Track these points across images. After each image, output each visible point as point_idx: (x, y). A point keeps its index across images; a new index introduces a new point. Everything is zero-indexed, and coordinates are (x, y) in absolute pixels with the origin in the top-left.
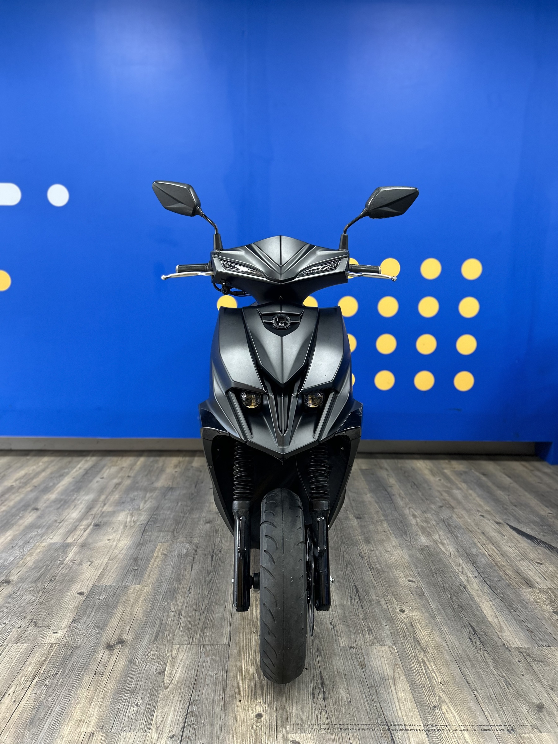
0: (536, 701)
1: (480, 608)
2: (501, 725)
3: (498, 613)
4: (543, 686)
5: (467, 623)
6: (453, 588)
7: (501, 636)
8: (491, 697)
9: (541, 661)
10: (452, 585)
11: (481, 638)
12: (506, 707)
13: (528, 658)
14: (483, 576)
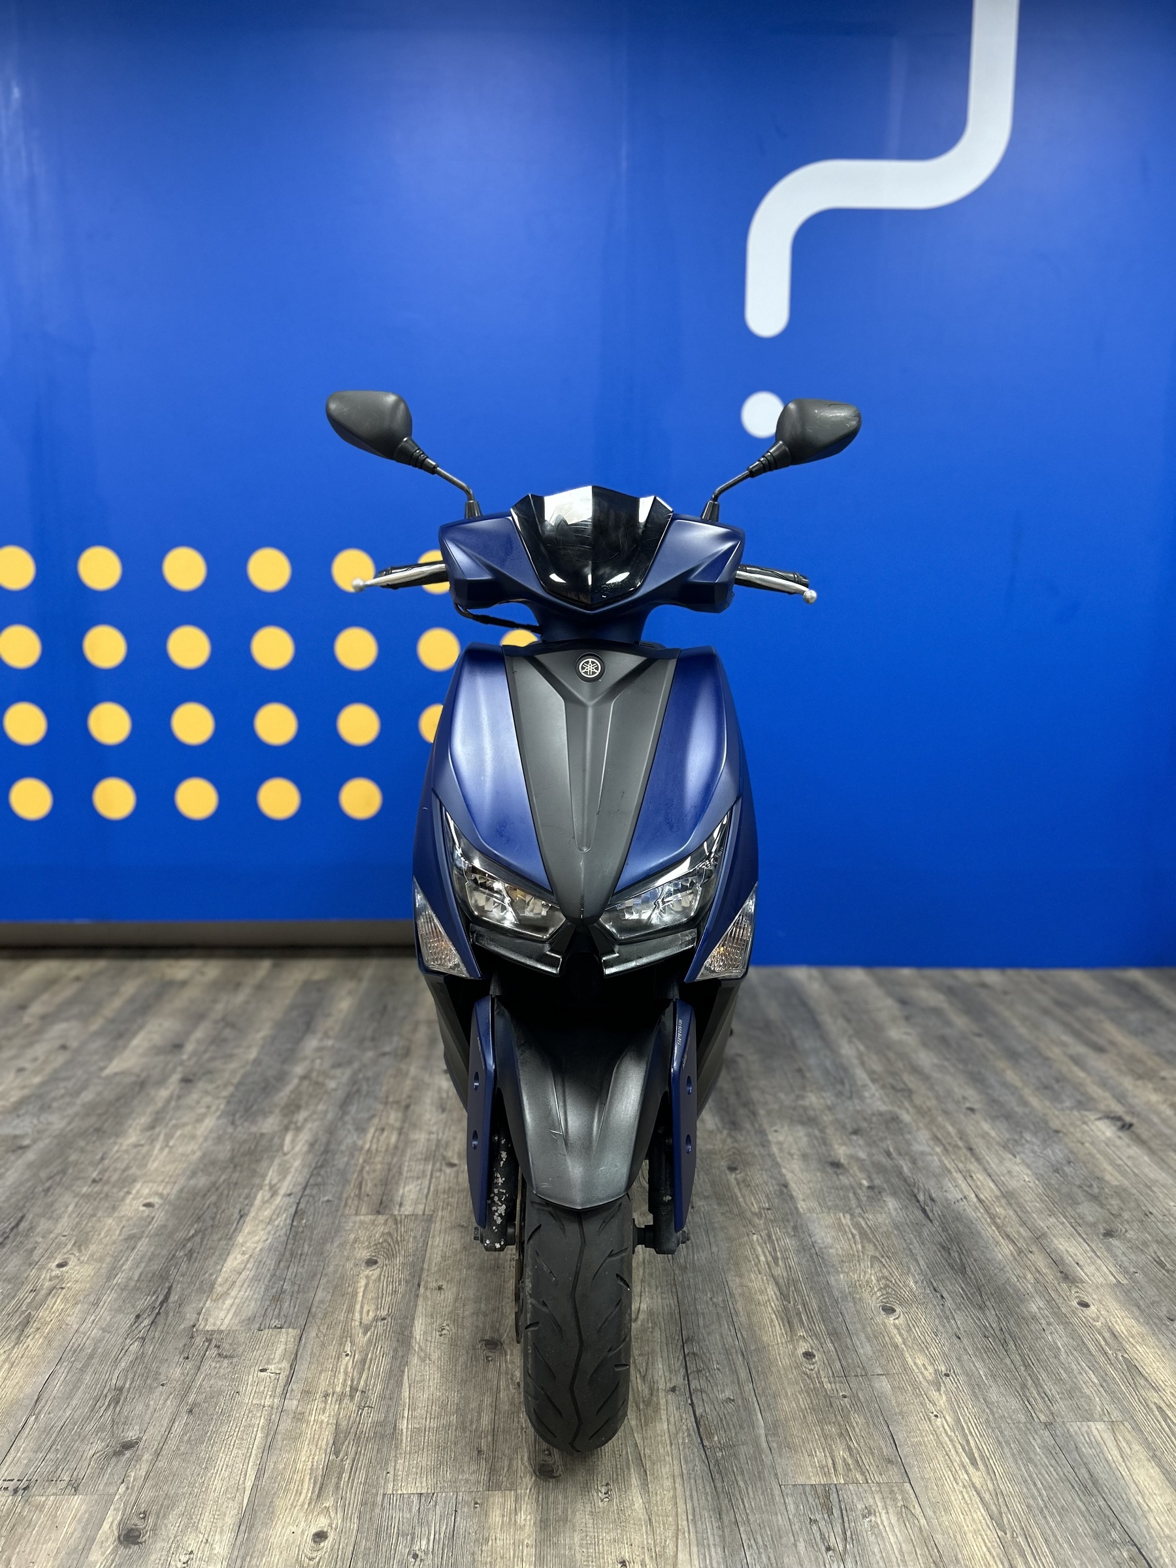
0: (131, 1435)
1: (228, 1255)
2: (12, 1480)
3: (252, 1264)
4: (179, 1405)
5: (167, 1285)
6: (218, 1216)
7: (208, 1309)
8: (53, 1427)
9: (231, 1357)
10: (222, 1212)
11: (163, 1314)
12: (61, 1446)
13: (213, 1352)
14: (306, 1193)
